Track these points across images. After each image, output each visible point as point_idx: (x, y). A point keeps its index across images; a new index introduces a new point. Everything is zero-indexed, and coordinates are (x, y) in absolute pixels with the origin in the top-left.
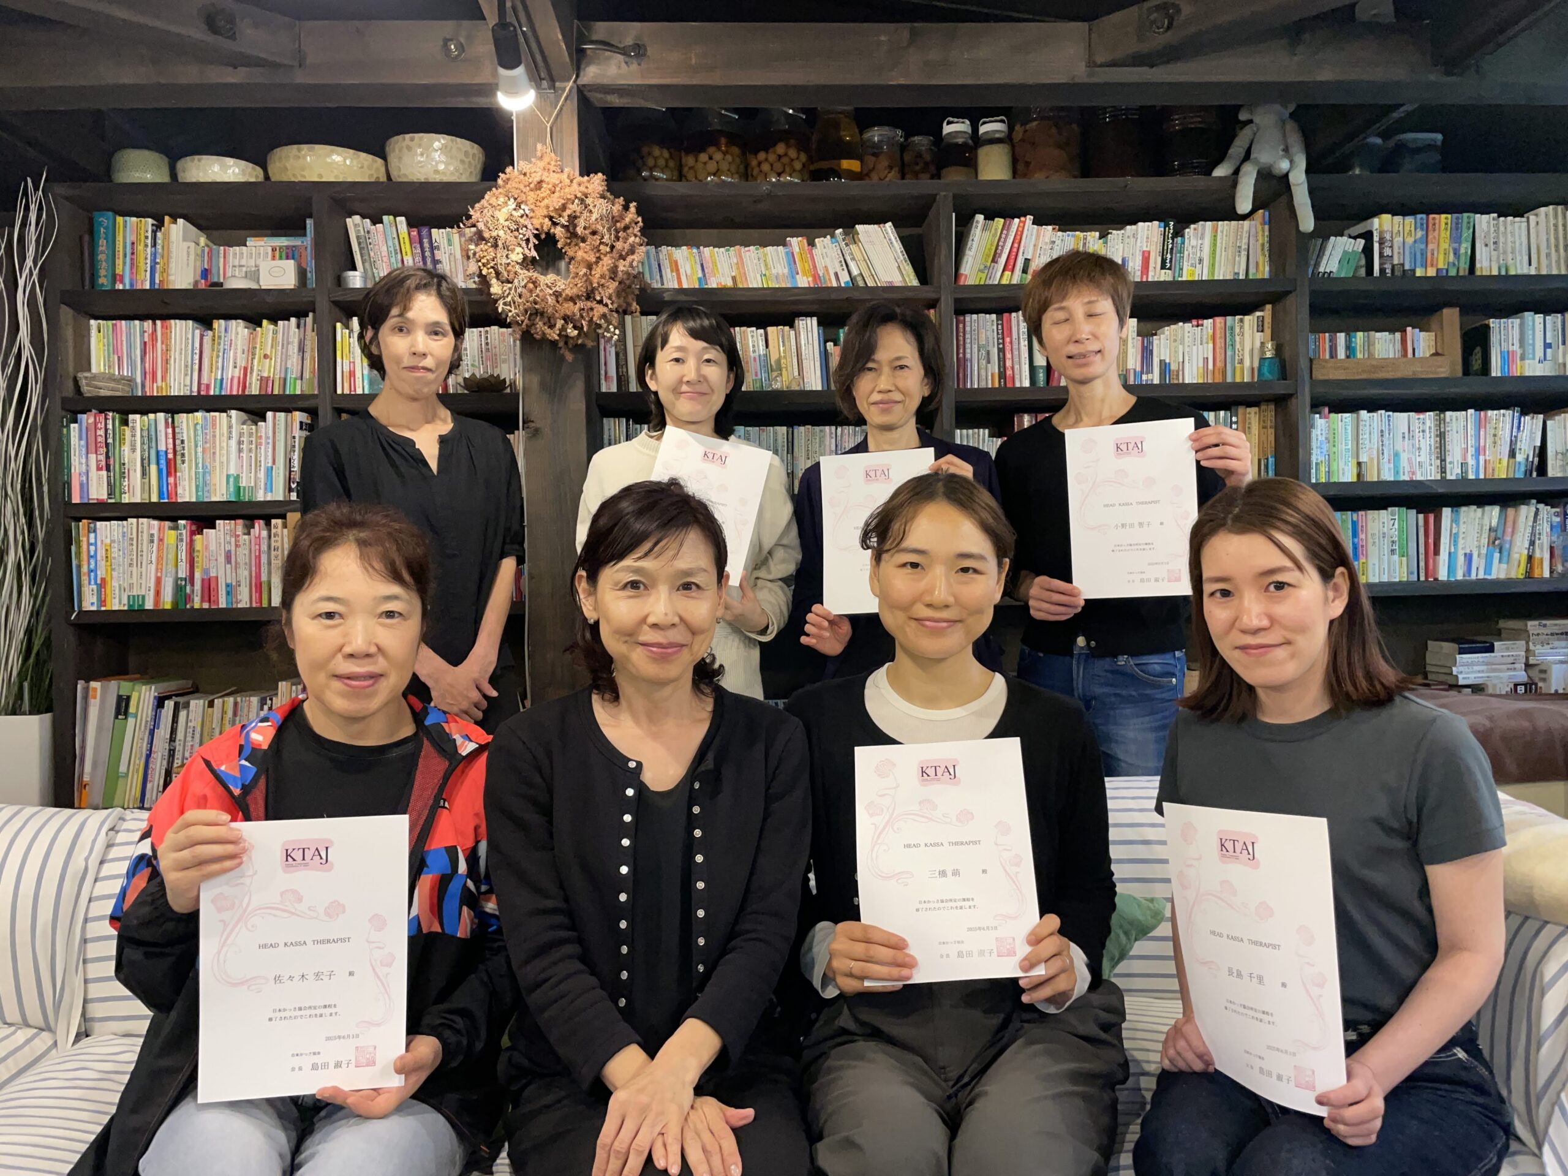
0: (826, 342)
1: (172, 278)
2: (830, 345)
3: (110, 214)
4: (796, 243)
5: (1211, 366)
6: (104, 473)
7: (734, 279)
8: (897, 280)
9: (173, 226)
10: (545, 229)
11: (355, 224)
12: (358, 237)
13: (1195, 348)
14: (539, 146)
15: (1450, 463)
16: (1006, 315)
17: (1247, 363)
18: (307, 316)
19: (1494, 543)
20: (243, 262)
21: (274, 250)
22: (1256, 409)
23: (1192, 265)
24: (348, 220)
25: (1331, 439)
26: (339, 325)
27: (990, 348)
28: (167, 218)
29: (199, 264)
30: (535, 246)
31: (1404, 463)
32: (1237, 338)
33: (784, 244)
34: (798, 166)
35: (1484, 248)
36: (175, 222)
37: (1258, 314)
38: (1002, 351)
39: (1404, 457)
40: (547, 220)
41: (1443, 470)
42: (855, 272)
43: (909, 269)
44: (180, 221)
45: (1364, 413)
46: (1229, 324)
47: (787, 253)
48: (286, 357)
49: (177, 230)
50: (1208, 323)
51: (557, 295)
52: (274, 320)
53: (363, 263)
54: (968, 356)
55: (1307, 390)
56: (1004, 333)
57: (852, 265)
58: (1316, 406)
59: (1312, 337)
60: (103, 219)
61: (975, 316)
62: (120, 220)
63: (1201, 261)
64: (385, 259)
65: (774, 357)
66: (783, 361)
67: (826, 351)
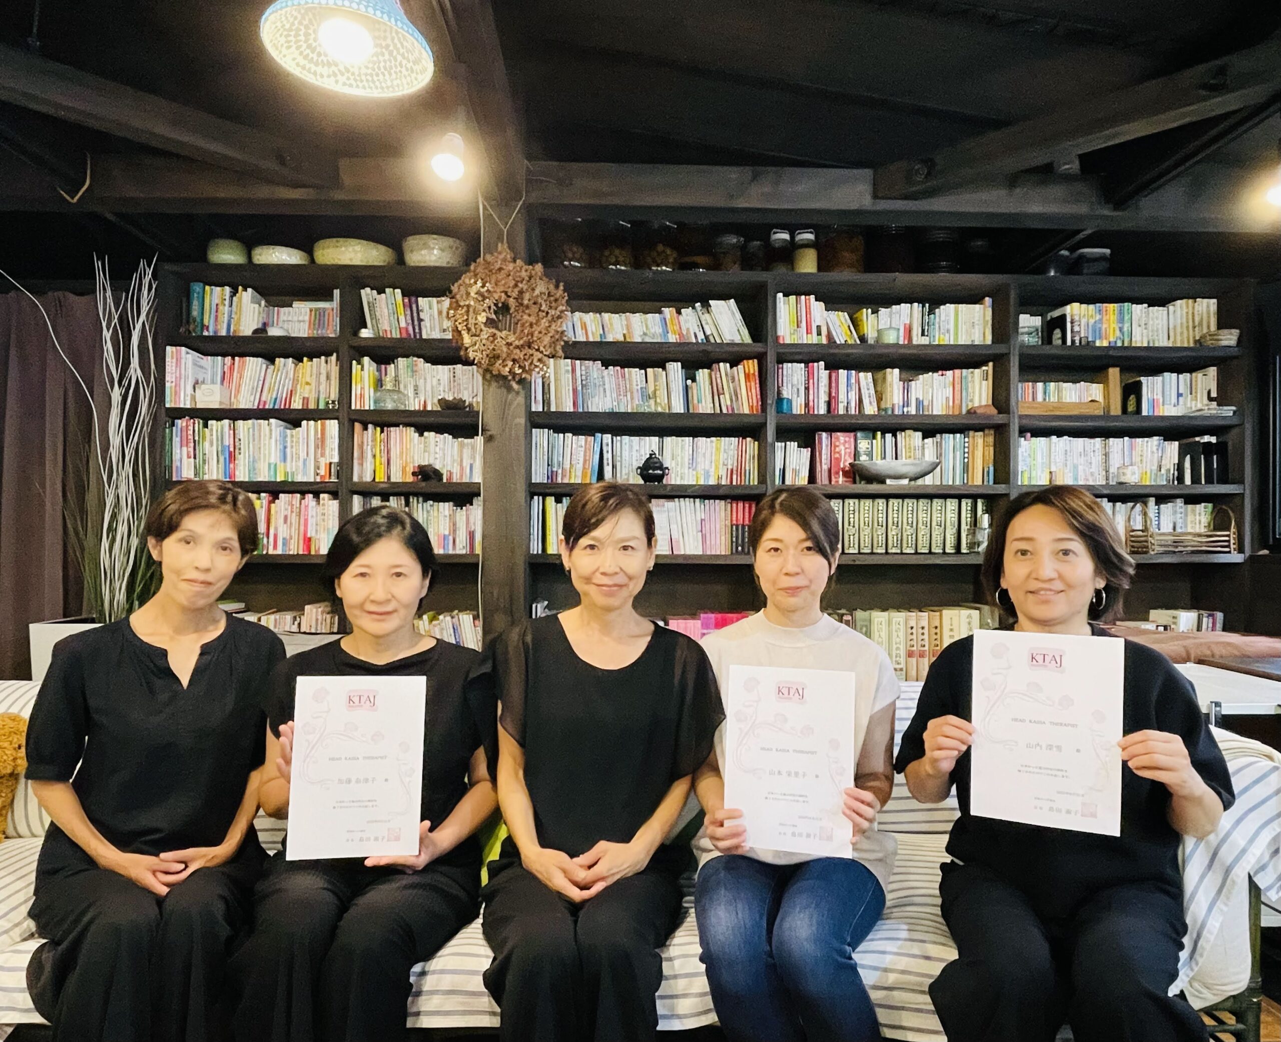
0: (686, 379)
1: (242, 328)
2: (689, 382)
3: (201, 284)
4: (668, 312)
5: (951, 404)
6: (192, 460)
7: (624, 335)
8: (738, 340)
9: (244, 293)
10: (503, 300)
11: (367, 294)
12: (369, 303)
13: (940, 390)
14: (500, 245)
15: (1113, 474)
16: (810, 364)
17: (976, 401)
18: (331, 355)
20: (290, 318)
21: (311, 310)
22: (981, 433)
23: (942, 334)
24: (362, 291)
25: (1032, 455)
26: (354, 362)
27: (800, 387)
28: (240, 288)
29: (261, 319)
30: (496, 313)
31: (1080, 474)
32: (970, 385)
33: (660, 312)
34: (671, 260)
35: (1139, 329)
36: (246, 290)
37: (984, 368)
38: (807, 389)
39: (1080, 468)
40: (503, 294)
41: (1107, 479)
42: (708, 333)
43: (745, 332)
44: (250, 290)
45: (1054, 438)
46: (964, 375)
47: (661, 318)
48: (319, 384)
49: (247, 296)
50: (949, 373)
51: (509, 344)
52: (311, 358)
53: (372, 319)
55: (1016, 421)
56: (809, 375)
57: (706, 327)
58: (1022, 432)
59: (1020, 385)
60: (197, 287)
61: (790, 365)
62: (207, 288)
63: (948, 331)
64: (387, 318)
65: (651, 389)
66: (658, 392)
67: (687, 386)
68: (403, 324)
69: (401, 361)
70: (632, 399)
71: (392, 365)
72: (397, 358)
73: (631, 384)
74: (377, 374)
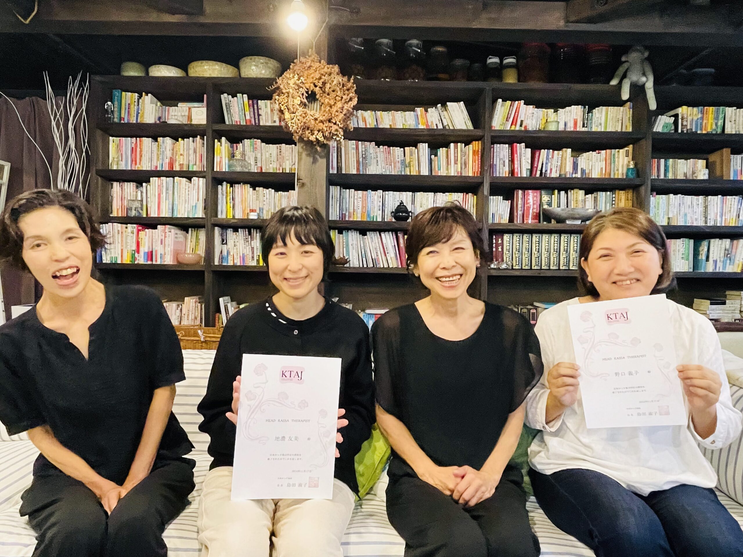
0: (431, 155)
1: (145, 120)
2: (433, 156)
3: (120, 91)
4: (419, 110)
5: (604, 172)
7: (390, 125)
8: (464, 128)
9: (146, 97)
10: (311, 89)
11: (224, 97)
12: (226, 104)
13: (597, 163)
15: (710, 219)
16: (513, 145)
17: (620, 171)
18: (197, 137)
19: (727, 256)
20: (176, 114)
21: (189, 108)
22: (624, 192)
23: (597, 126)
24: (222, 96)
25: (657, 207)
26: (216, 140)
27: (505, 160)
28: (144, 93)
29: (157, 114)
30: (307, 98)
31: (689, 218)
32: (616, 159)
33: (413, 110)
34: (422, 75)
35: (729, 123)
36: (147, 95)
37: (626, 149)
38: (511, 161)
39: (689, 216)
40: (312, 85)
41: (706, 223)
42: (445, 124)
43: (469, 122)
44: (150, 95)
45: (672, 195)
46: (613, 153)
47: (415, 115)
49: (148, 99)
50: (603, 152)
51: (316, 119)
53: (228, 114)
54: (495, 163)
55: (649, 182)
56: (513, 152)
57: (444, 120)
58: (652, 191)
59: (650, 160)
60: (117, 92)
61: (498, 145)
62: (124, 93)
63: (600, 124)
64: (237, 113)
65: (408, 161)
66: (412, 163)
67: (431, 159)
68: (248, 117)
69: (247, 142)
70: (395, 167)
71: (241, 144)
72: (244, 140)
73: (394, 159)
74: (231, 149)
